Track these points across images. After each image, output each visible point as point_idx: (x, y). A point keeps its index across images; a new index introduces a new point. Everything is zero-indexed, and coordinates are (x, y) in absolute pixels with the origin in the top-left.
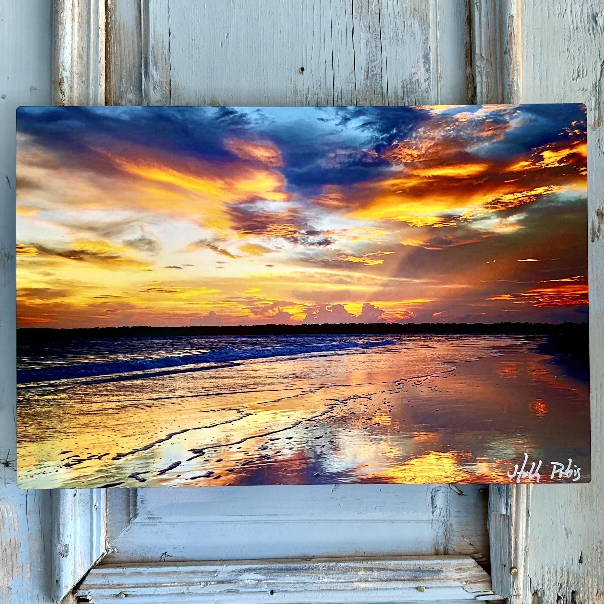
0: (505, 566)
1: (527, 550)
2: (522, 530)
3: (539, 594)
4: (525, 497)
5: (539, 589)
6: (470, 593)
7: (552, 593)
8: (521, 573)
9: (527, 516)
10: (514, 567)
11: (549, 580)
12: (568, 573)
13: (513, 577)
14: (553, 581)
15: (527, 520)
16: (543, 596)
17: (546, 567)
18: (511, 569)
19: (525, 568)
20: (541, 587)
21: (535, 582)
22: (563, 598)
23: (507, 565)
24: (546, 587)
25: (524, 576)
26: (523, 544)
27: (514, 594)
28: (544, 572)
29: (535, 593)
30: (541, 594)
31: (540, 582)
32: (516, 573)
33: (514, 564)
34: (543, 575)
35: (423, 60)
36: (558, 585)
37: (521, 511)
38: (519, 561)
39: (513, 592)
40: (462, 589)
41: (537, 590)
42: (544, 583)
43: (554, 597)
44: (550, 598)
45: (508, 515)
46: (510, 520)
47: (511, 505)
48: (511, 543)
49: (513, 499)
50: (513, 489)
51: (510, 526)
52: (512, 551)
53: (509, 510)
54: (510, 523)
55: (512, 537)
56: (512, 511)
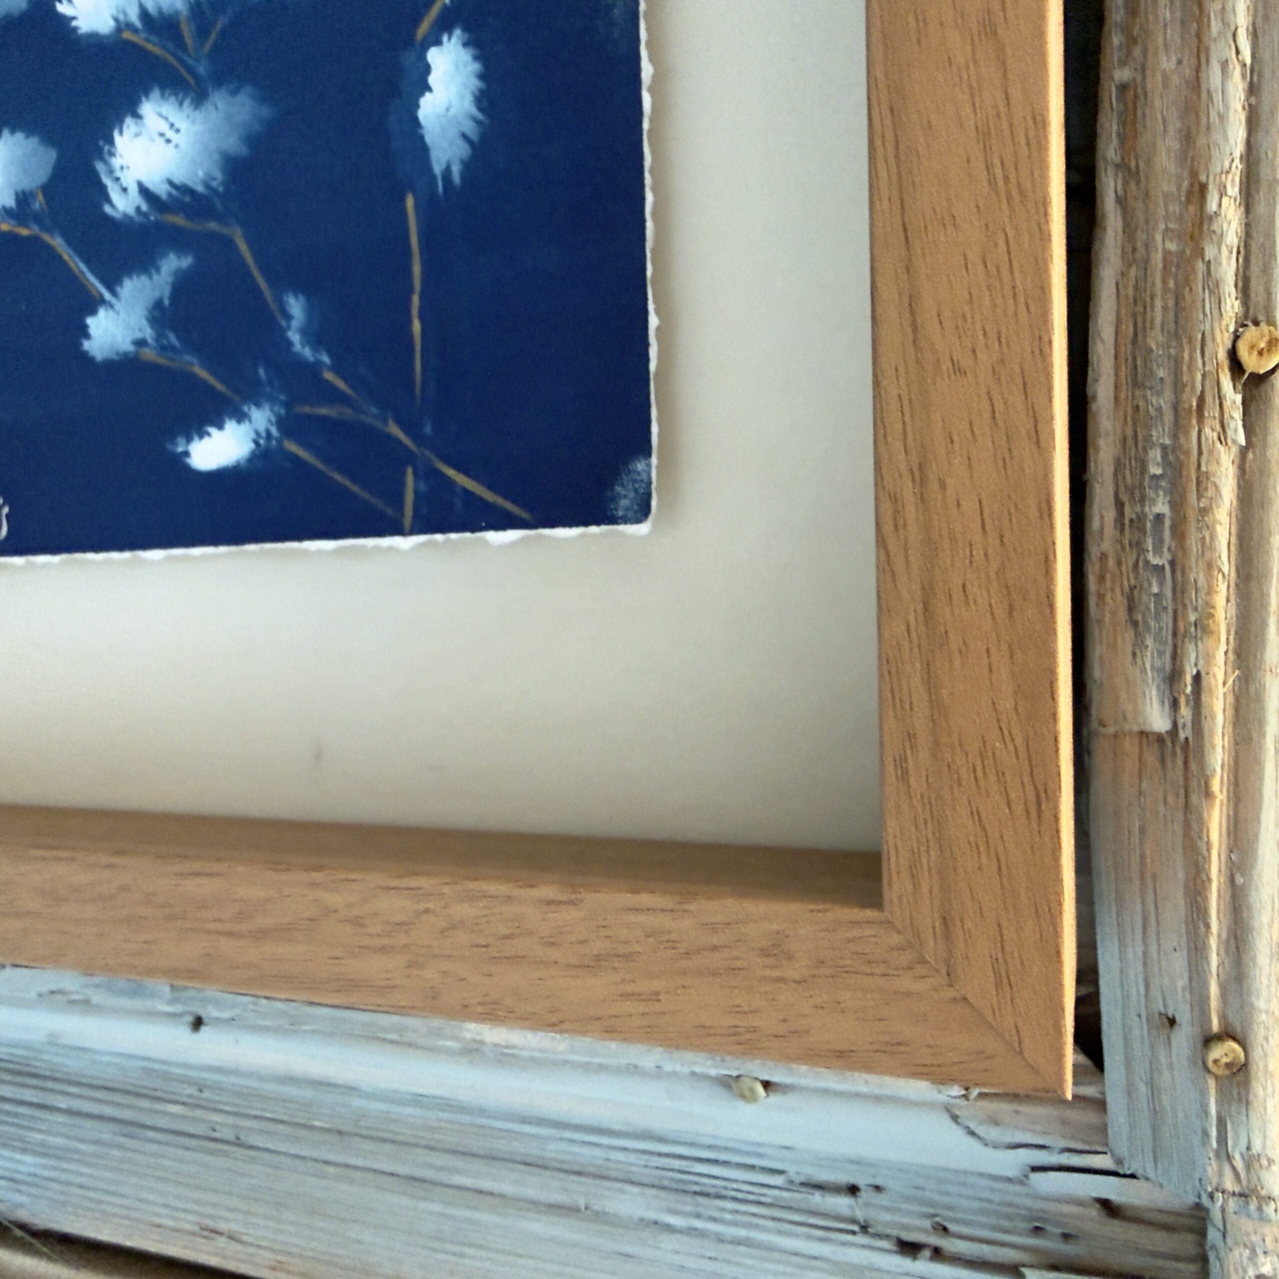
0: (1172, 1022)
6: (996, 1147)
10: (1228, 1034)
13: (1220, 1091)
18: (1209, 1040)
23: (1184, 1017)
27: (1229, 1184)
32: (1240, 1071)
33: (1223, 1017)
38: (1261, 1004)
39: (1221, 1174)
40: (945, 1119)
45: (1182, 736)
46: (1193, 766)
47: (1197, 678)
48: (1206, 899)
49: (1210, 642)
50: (1210, 591)
51: (1194, 799)
52: (1213, 942)
53: (1185, 712)
54: (1194, 783)
55: (1207, 860)
56: (1205, 712)
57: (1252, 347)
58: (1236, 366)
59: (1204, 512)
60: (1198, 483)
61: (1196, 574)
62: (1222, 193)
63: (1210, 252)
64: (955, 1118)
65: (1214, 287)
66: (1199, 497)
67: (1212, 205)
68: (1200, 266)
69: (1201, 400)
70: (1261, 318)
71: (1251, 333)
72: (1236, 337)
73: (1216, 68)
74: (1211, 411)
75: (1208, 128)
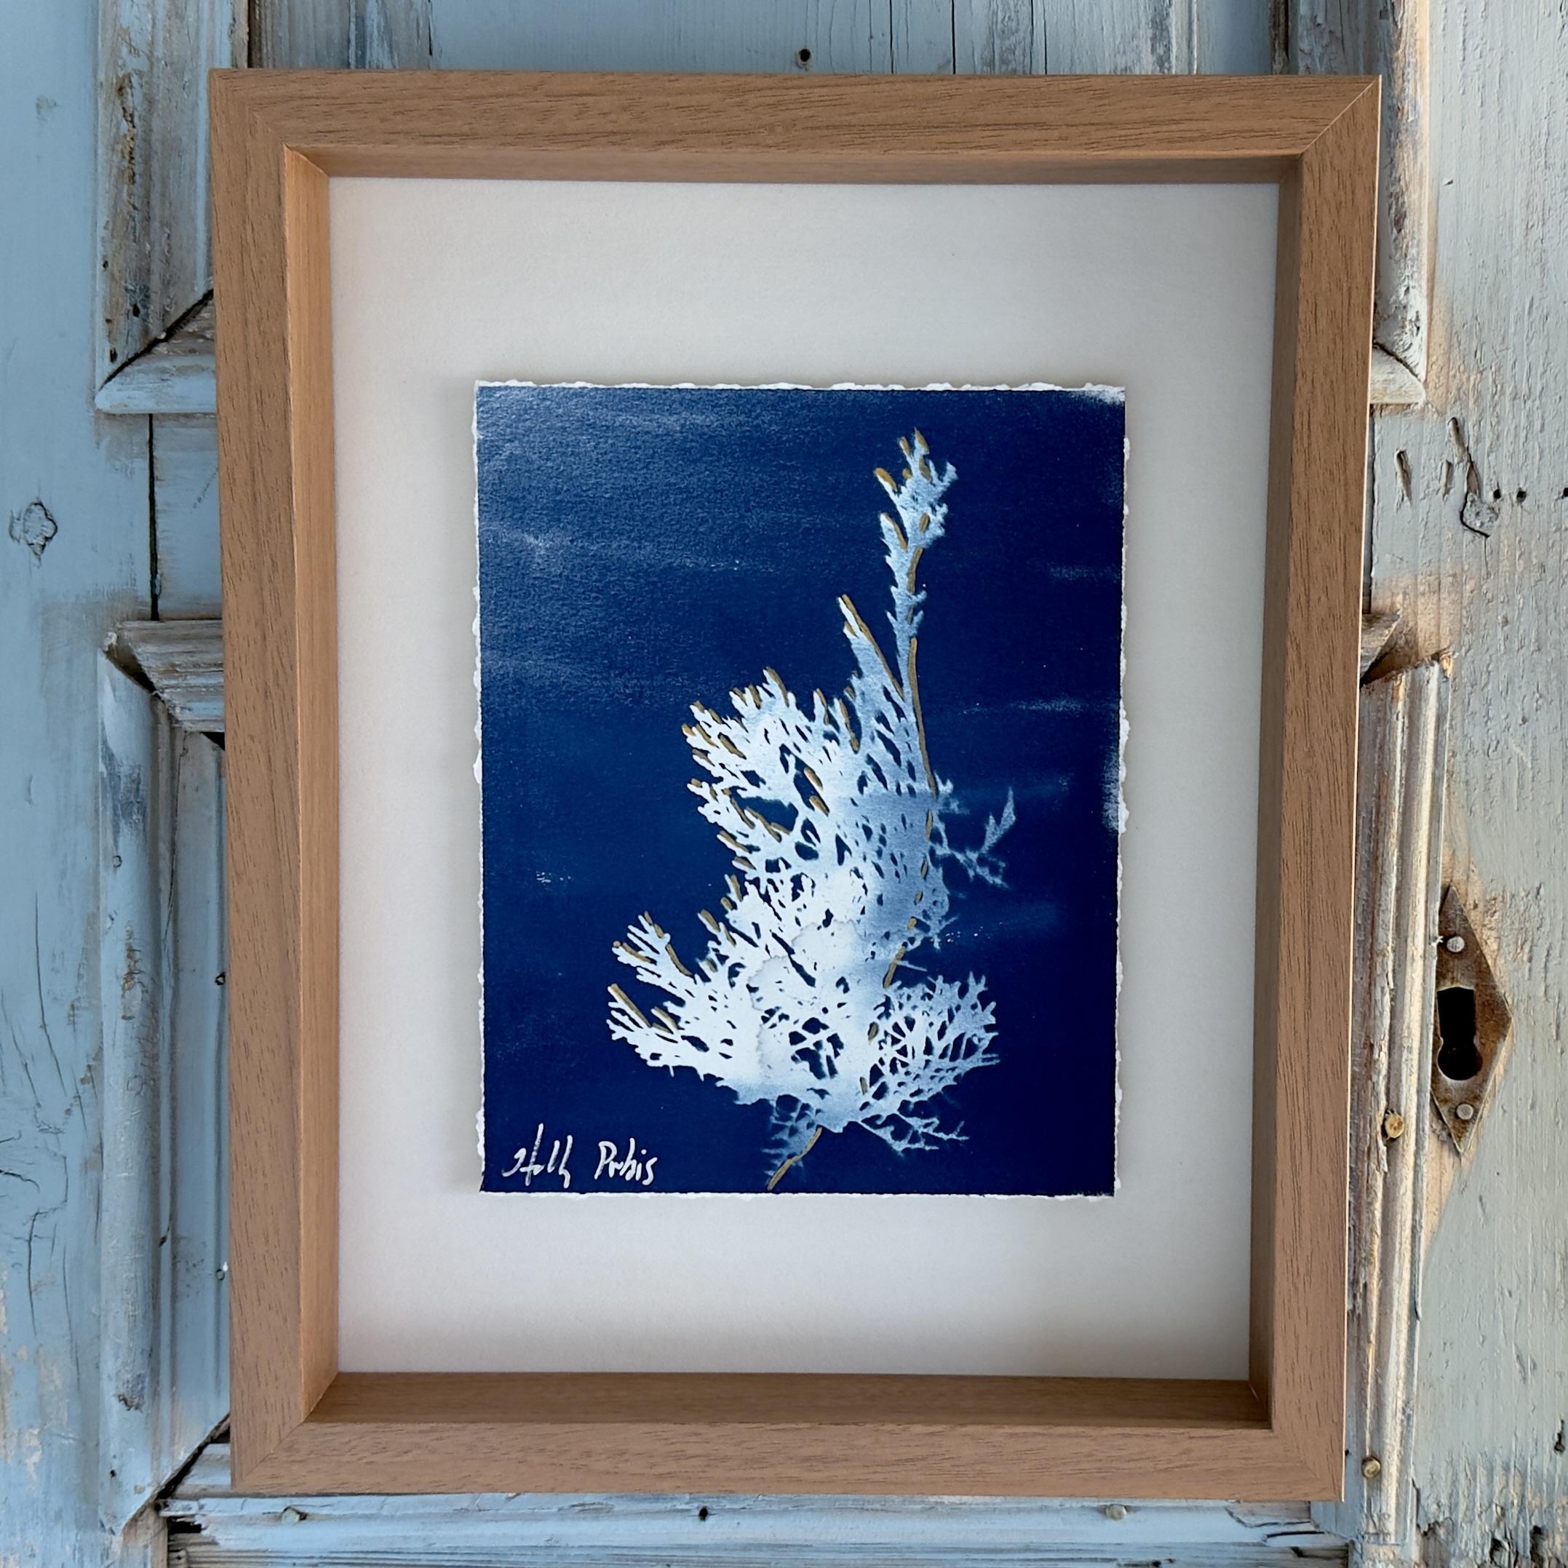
0: (1347, 1453)
1: (1408, 1411)
2: (1398, 1355)
3: (1441, 1532)
4: (1407, 1265)
5: (1441, 1519)
6: (1251, 1527)
7: (1478, 1534)
8: (1390, 1474)
9: (1410, 1318)
10: (1373, 1457)
11: (1471, 1497)
12: (1524, 1477)
13: (1368, 1485)
14: (1481, 1498)
15: (1411, 1329)
16: (1454, 1539)
17: (1462, 1463)
18: (1365, 1461)
19: (1403, 1461)
20: (1447, 1514)
21: (1430, 1502)
22: (1506, 1545)
23: (1353, 1450)
24: (1461, 1515)
25: (1399, 1482)
26: (1399, 1394)
27: (1372, 1530)
28: (1455, 1475)
29: (1429, 1533)
30: (1448, 1533)
31: (1444, 1501)
32: (1378, 1475)
33: (1371, 1448)
34: (1454, 1482)
35: (1150, 32)
36: (1496, 1511)
37: (1395, 1303)
38: (1388, 1441)
39: (1368, 1525)
40: (1227, 1515)
41: (1436, 1522)
42: (1457, 1505)
43: (1484, 1544)
44: (1471, 1545)
45: (1357, 1312)
46: (1362, 1327)
47: (1365, 1285)
48: (1365, 1391)
49: (1371, 1268)
50: (1372, 1243)
51: (1362, 1343)
52: (1368, 1413)
53: (1359, 1300)
54: (1362, 1336)
55: (1367, 1373)
56: (1368, 1302)
57: (1392, 1125)
58: (1384, 1133)
59: (1370, 1204)
60: (1367, 1189)
61: (1366, 1234)
62: (1380, 1050)
63: (1375, 1078)
64: (1231, 1514)
65: (1377, 1096)
66: (1368, 1196)
67: (1376, 1056)
68: (1370, 1082)
69: (1369, 1149)
70: (1395, 1110)
71: (1391, 1118)
72: (1385, 1120)
73: (1379, 989)
74: (1373, 1156)
75: (1375, 1018)
